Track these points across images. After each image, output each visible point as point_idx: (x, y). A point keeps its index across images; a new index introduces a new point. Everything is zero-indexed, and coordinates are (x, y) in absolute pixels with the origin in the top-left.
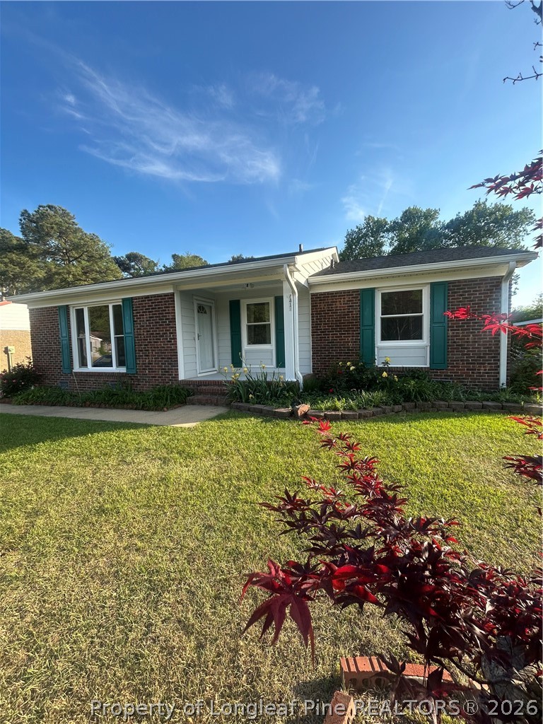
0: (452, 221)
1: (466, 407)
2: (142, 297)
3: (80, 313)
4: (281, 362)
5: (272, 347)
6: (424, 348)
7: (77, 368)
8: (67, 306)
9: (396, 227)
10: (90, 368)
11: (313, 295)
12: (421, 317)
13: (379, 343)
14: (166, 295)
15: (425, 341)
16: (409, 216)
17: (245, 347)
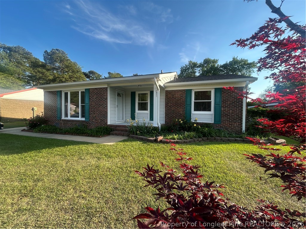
0: (224, 64)
1: (228, 140)
2: (94, 88)
3: (66, 94)
4: (152, 118)
5: (148, 112)
6: (211, 115)
7: (63, 118)
8: (61, 91)
9: (201, 66)
10: (69, 118)
11: (166, 91)
12: (210, 102)
13: (193, 112)
14: (104, 88)
15: (212, 112)
16: (207, 61)
17: (137, 111)
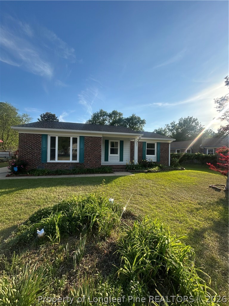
3: (53, 139)
4: (121, 159)
7: (49, 161)
8: (47, 135)
10: (57, 161)
12: (154, 150)
13: (147, 156)
14: (100, 137)
15: (155, 156)
17: (110, 155)
